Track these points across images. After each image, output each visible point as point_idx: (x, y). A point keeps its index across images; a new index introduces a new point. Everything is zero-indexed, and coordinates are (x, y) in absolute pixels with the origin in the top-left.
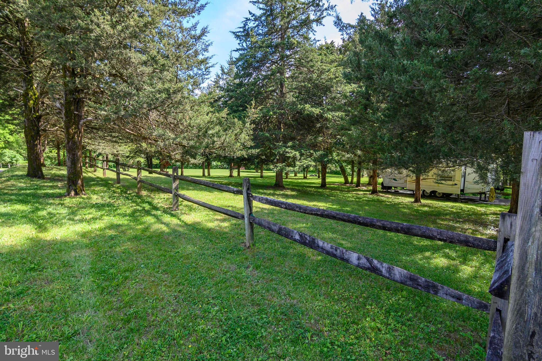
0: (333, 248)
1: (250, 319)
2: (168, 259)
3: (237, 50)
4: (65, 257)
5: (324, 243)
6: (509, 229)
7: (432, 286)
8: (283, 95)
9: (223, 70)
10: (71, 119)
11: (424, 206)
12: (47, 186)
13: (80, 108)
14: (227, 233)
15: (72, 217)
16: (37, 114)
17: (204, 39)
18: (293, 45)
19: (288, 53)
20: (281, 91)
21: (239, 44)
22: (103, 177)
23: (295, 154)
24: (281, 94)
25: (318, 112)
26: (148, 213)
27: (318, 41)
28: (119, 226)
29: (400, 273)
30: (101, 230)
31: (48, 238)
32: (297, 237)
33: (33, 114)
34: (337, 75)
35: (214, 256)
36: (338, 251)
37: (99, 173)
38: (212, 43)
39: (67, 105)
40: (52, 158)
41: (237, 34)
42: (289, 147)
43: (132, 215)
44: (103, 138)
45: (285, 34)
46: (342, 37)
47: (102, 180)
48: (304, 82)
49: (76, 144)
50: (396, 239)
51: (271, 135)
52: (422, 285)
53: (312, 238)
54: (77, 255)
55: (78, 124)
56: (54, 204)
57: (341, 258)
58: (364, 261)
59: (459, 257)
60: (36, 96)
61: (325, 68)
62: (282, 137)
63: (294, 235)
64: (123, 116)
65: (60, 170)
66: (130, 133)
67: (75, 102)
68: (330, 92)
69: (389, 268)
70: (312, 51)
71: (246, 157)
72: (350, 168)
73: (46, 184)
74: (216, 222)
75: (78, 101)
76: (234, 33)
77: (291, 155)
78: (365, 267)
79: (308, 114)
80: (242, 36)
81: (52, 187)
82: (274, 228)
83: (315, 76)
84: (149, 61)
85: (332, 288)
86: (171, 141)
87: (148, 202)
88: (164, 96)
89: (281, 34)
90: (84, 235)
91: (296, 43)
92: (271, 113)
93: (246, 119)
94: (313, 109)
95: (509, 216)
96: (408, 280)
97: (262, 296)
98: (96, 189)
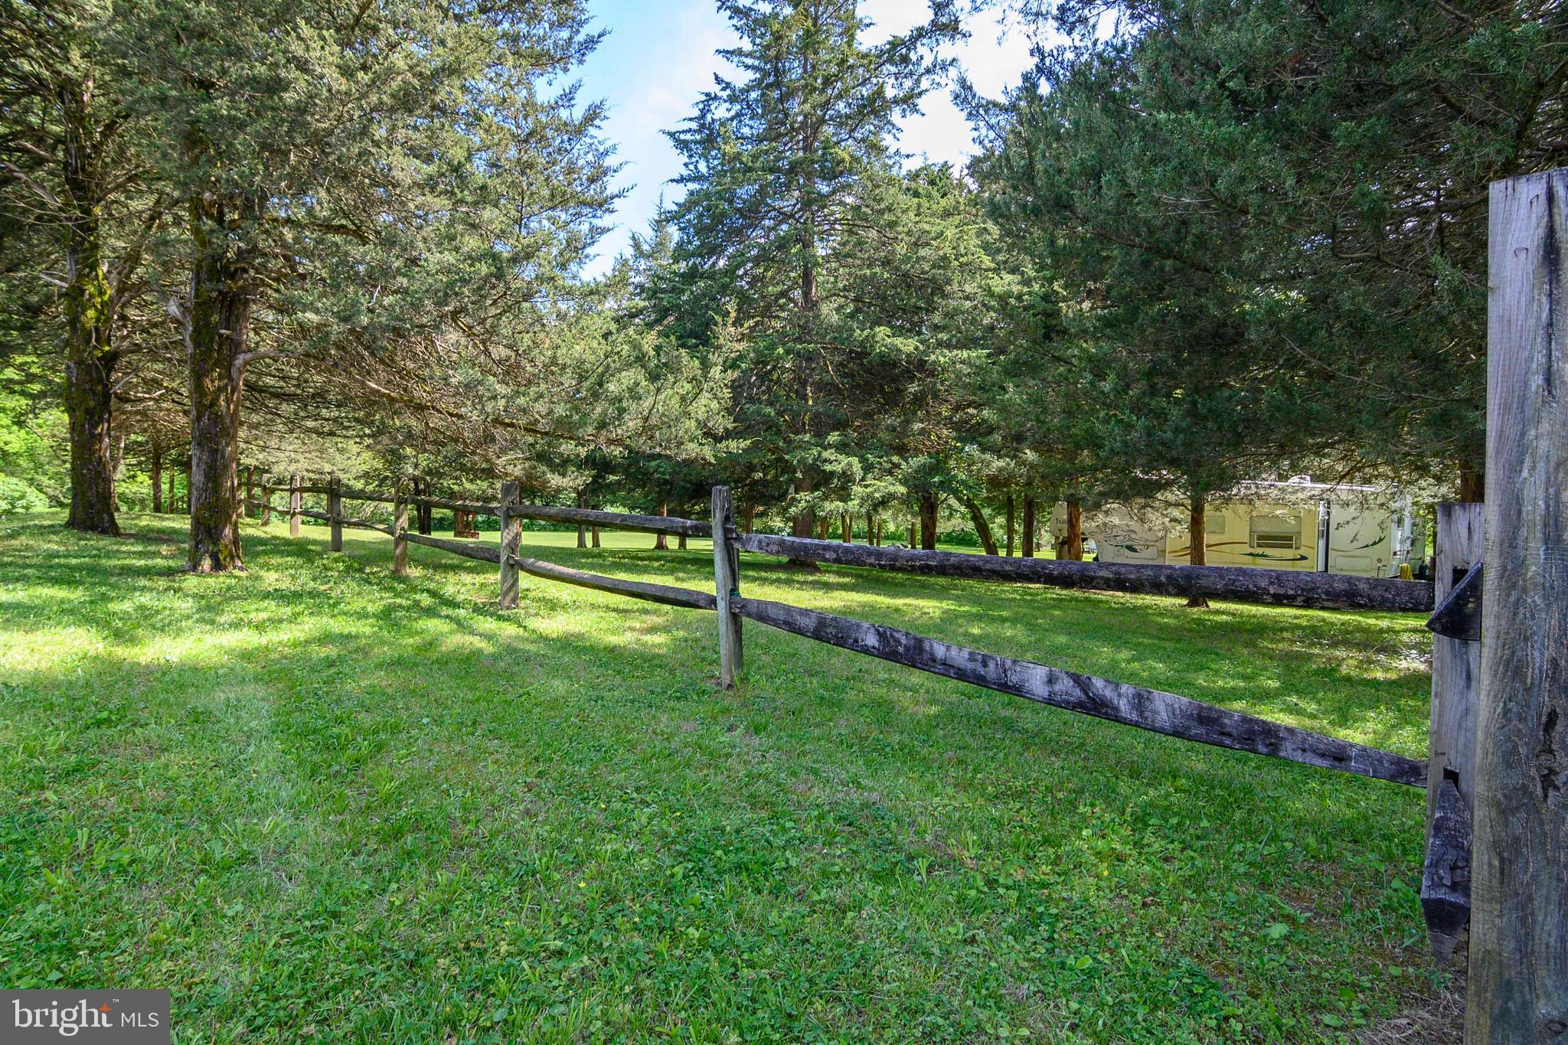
0: (975, 660)
1: (747, 831)
2: (499, 709)
3: (682, 180)
4: (199, 702)
5: (948, 648)
6: (1465, 542)
7: (1262, 733)
8: (810, 304)
9: (637, 246)
10: (210, 350)
11: (1218, 612)
12: (129, 552)
13: (238, 321)
14: (663, 656)
15: (207, 615)
16: (107, 348)
17: (592, 137)
18: (838, 164)
19: (824, 188)
20: (806, 294)
21: (686, 165)
22: (291, 537)
23: (850, 465)
24: (806, 302)
25: (911, 349)
26: (430, 612)
27: (908, 156)
28: (349, 636)
29: (1170, 706)
30: (296, 644)
31: (143, 660)
32: (871, 640)
33: (95, 347)
34: (963, 251)
35: (632, 701)
36: (992, 665)
37: (279, 529)
38: (614, 147)
39: (200, 309)
40: (133, 502)
41: (682, 137)
42: (830, 446)
43: (386, 614)
44: (293, 424)
45: (815, 139)
46: (976, 134)
47: (287, 542)
48: (870, 266)
49: (223, 422)
50: (1146, 674)
51: (780, 414)
52: (1234, 732)
53: (915, 638)
54: (232, 696)
55: (230, 365)
56: (151, 590)
57: (1000, 685)
58: (1065, 685)
59: (1325, 712)
60: (106, 298)
61: (927, 227)
62: (811, 419)
63: (860, 636)
64: (365, 328)
65: (163, 519)
66: (378, 391)
67: (222, 302)
68: (944, 296)
69: (1139, 696)
70: (891, 182)
71: (713, 461)
72: (1001, 527)
73: (124, 548)
74: (629, 634)
75: (232, 302)
76: (671, 135)
77: (838, 468)
78: (1068, 703)
79: (881, 355)
80: (696, 142)
81: (141, 555)
82: (802, 621)
83: (901, 249)
84: (443, 175)
85: (976, 771)
86: (502, 403)
87: (428, 591)
88: (484, 269)
89: (805, 139)
90: (246, 656)
91: (847, 158)
92: (781, 350)
93: (710, 356)
94: (898, 341)
95: (1463, 507)
96: (1193, 723)
97: (778, 785)
98: (273, 561)
